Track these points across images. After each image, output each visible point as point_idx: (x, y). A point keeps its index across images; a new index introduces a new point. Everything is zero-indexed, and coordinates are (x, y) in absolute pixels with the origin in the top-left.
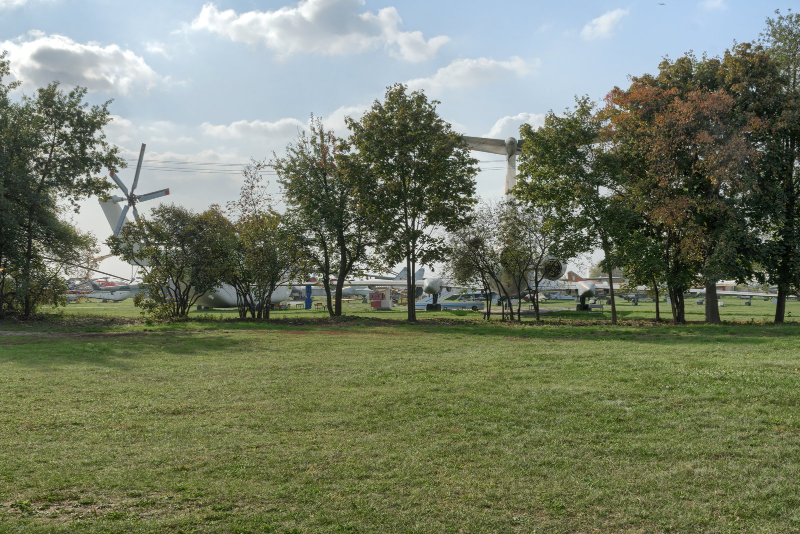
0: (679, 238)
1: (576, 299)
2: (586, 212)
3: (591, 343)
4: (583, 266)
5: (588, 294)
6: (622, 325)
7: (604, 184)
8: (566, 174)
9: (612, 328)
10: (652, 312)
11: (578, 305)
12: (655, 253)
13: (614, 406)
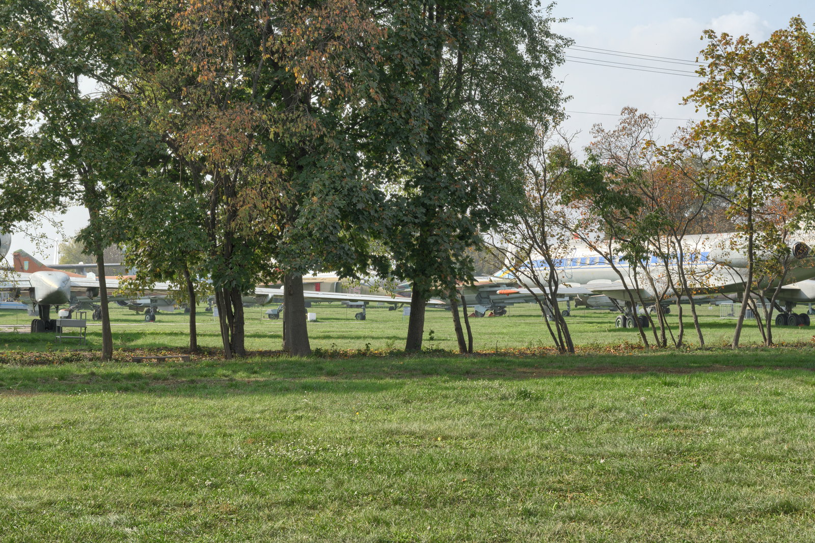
0: (234, 185)
1: (30, 308)
2: (51, 128)
3: (59, 400)
4: (44, 240)
5: (56, 298)
6: (124, 361)
7: (89, 72)
8: (11, 46)
9: (103, 369)
10: (182, 334)
11: (34, 322)
12: (189, 216)
13: (102, 526)
